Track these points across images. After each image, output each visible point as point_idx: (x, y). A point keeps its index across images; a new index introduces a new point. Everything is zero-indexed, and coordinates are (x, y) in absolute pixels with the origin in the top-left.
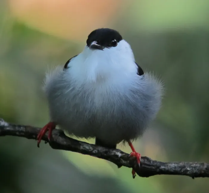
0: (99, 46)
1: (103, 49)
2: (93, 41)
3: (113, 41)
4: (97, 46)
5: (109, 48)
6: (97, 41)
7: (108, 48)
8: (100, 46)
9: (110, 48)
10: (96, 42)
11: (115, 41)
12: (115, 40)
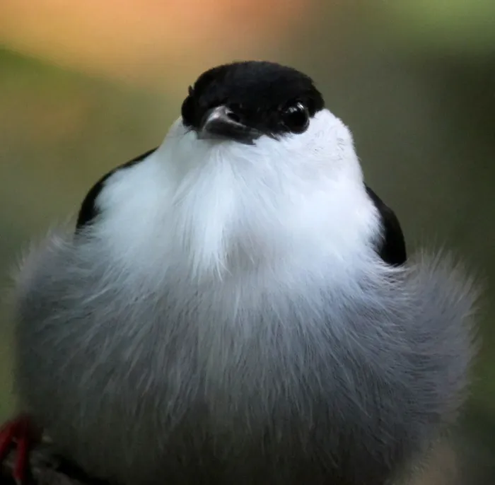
0: (240, 128)
1: (254, 141)
2: (213, 105)
3: (293, 110)
4: (231, 126)
5: (276, 139)
6: (231, 107)
7: (272, 137)
8: (245, 126)
9: (279, 137)
10: (227, 111)
11: (299, 109)
12: (301, 106)
